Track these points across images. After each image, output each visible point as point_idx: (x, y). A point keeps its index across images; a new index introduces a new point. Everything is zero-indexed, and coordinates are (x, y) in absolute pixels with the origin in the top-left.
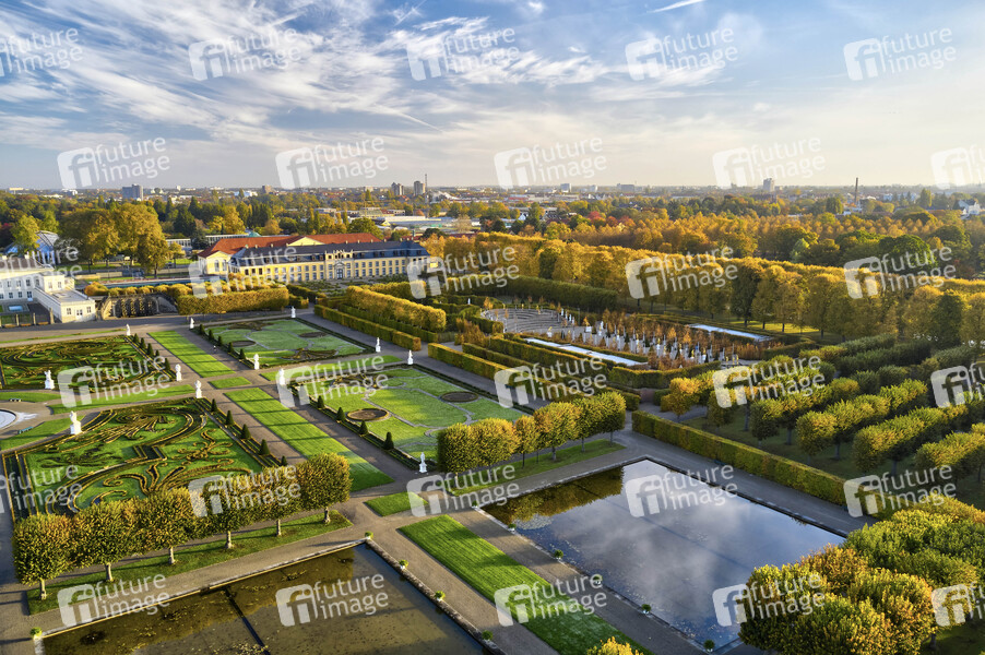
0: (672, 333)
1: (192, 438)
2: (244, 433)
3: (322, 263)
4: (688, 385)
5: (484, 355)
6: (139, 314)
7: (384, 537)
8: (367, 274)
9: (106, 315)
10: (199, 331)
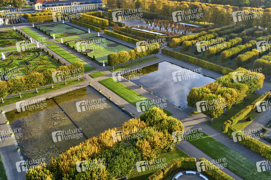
0: (173, 26)
1: (38, 59)
2: (53, 57)
3: (70, 6)
4: (177, 40)
5: (120, 33)
6: (17, 23)
7: (95, 84)
8: (84, 9)
9: (7, 23)
10: (36, 28)
